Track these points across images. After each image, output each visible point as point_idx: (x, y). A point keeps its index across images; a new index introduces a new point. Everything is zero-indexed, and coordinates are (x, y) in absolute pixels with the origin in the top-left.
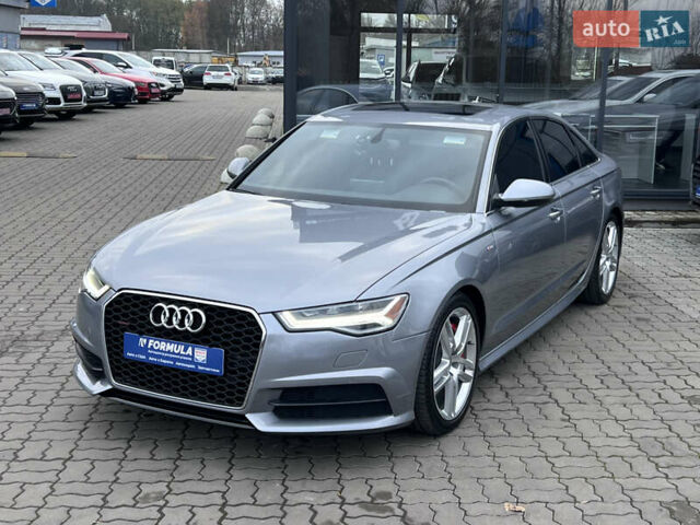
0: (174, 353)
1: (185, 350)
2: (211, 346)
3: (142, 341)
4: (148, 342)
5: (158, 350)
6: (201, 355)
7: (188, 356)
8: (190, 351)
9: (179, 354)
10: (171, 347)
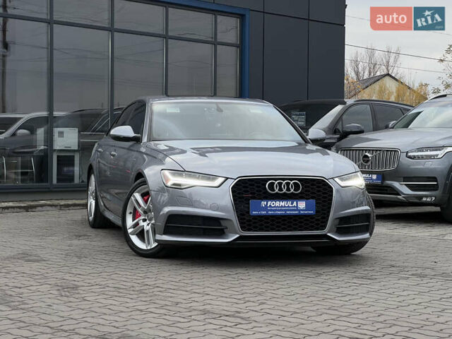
0: (285, 207)
1: (292, 204)
2: (307, 199)
3: (263, 203)
4: (267, 204)
5: (275, 207)
6: (302, 205)
7: (294, 207)
8: (295, 204)
9: (288, 206)
10: (282, 204)
